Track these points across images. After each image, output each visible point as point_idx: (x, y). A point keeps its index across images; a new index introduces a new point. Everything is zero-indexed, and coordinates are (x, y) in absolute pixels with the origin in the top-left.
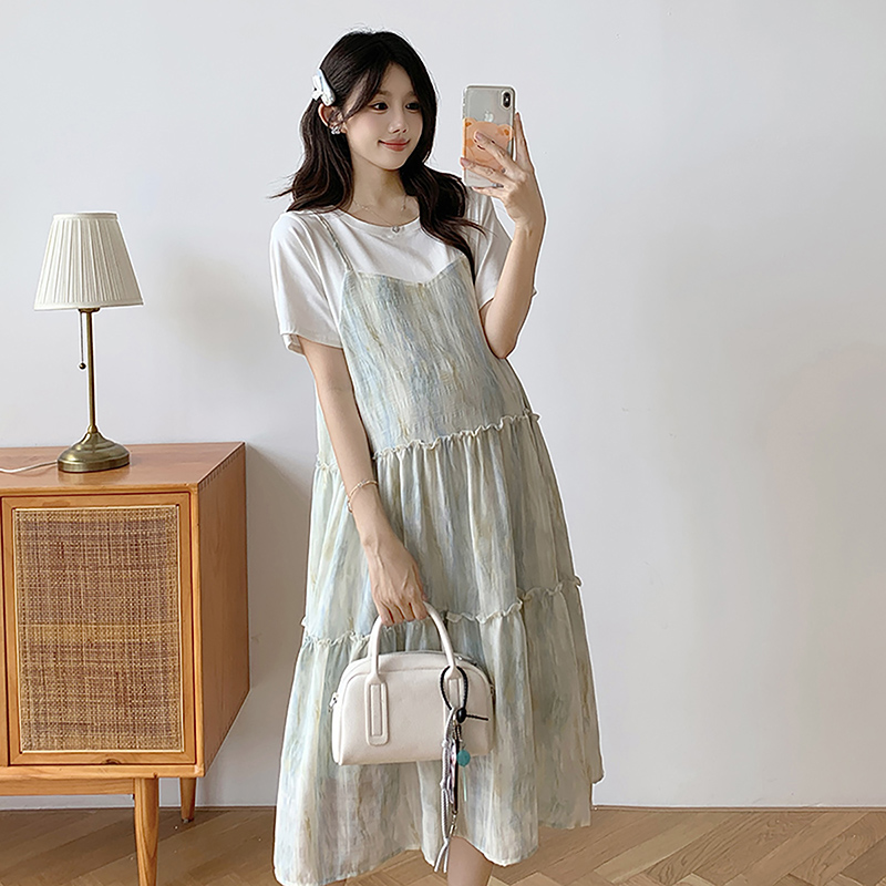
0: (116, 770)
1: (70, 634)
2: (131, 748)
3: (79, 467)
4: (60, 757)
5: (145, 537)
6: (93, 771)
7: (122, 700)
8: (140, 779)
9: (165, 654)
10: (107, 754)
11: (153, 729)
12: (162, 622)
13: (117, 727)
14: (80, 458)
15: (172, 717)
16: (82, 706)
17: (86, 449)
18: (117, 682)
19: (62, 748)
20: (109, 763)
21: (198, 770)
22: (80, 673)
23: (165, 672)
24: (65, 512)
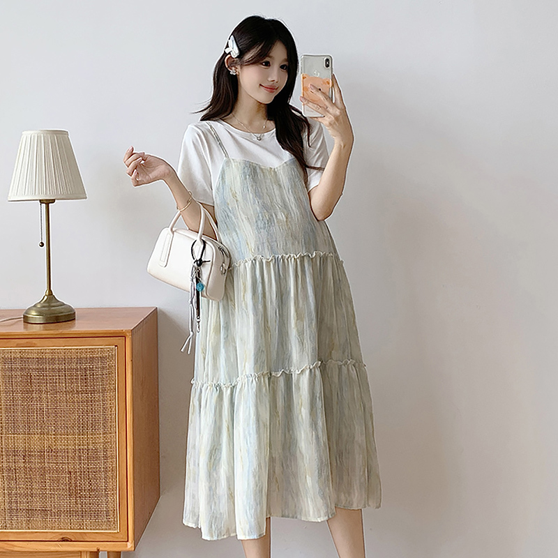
0: (69, 545)
1: (36, 442)
2: (80, 529)
3: (39, 319)
4: (27, 535)
5: (91, 369)
6: (51, 545)
7: (74, 492)
8: (87, 552)
9: (106, 457)
10: (62, 533)
11: (97, 514)
12: (104, 434)
13: (69, 513)
14: (40, 314)
15: (110, 505)
16: (43, 496)
17: (44, 307)
18: (70, 478)
19: (29, 528)
20: (64, 540)
21: (130, 545)
22: (43, 471)
23: (106, 472)
24: (34, 350)
